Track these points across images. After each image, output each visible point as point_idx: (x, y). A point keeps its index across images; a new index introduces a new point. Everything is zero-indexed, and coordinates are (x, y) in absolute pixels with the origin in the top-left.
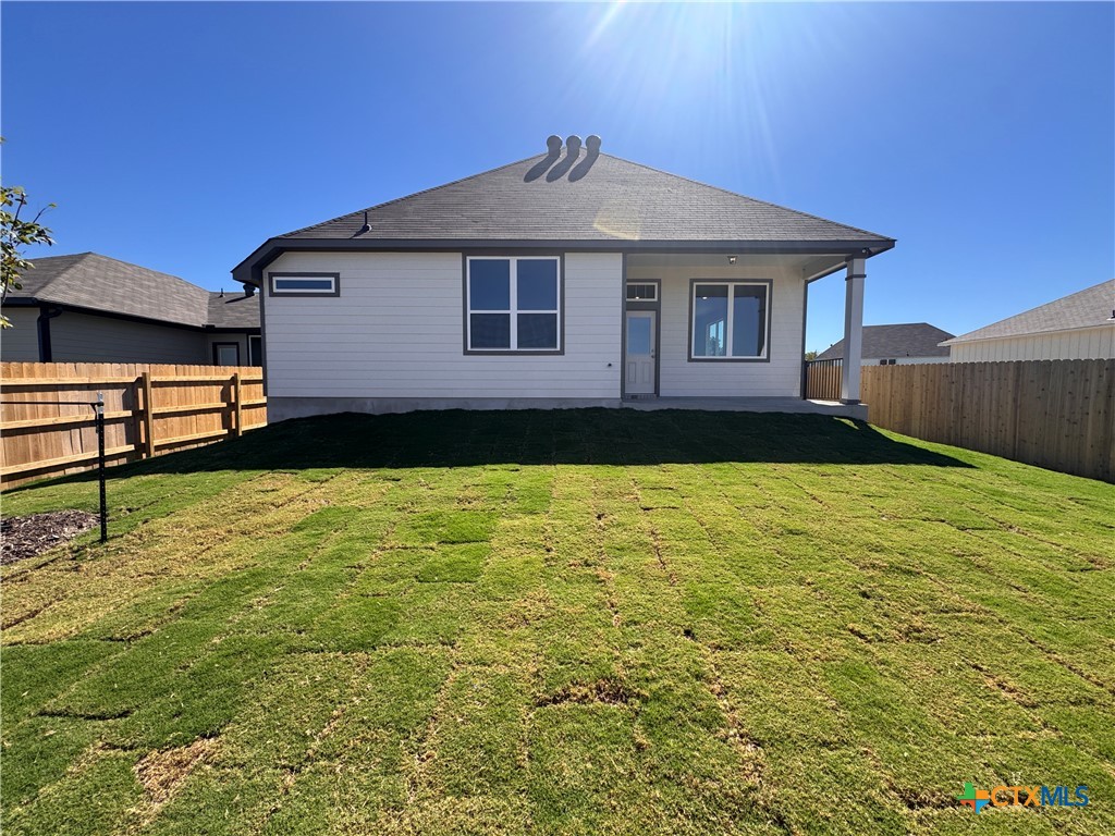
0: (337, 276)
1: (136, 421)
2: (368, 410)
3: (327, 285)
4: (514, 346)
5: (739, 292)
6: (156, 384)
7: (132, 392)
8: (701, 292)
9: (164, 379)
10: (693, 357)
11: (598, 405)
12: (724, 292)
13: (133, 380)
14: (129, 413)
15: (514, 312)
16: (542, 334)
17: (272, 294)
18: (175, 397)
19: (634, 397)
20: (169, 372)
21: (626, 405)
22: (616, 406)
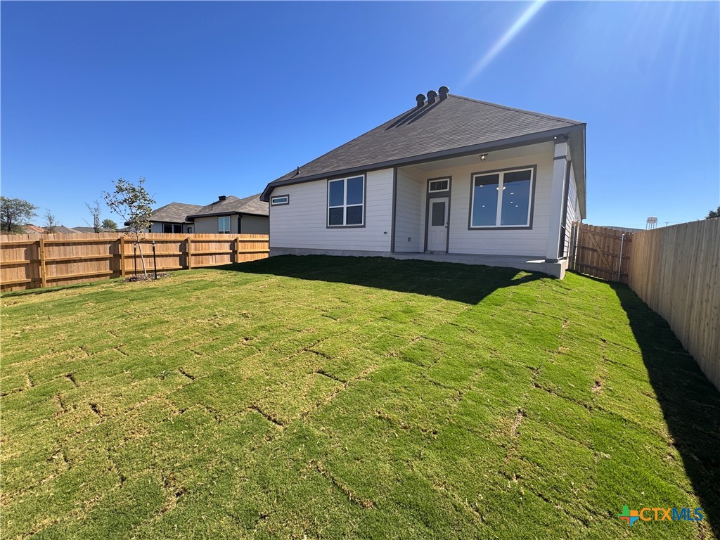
0: (288, 195)
1: (233, 254)
2: (297, 253)
3: (285, 200)
4: (345, 224)
5: (508, 179)
6: (241, 241)
7: (233, 244)
8: (479, 181)
9: (245, 239)
10: (472, 226)
11: (380, 255)
12: (495, 180)
13: (233, 239)
14: (231, 251)
15: (345, 206)
16: (356, 217)
17: (272, 206)
18: (249, 247)
19: (432, 253)
20: (247, 237)
21: (393, 256)
22: (388, 256)
